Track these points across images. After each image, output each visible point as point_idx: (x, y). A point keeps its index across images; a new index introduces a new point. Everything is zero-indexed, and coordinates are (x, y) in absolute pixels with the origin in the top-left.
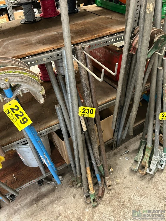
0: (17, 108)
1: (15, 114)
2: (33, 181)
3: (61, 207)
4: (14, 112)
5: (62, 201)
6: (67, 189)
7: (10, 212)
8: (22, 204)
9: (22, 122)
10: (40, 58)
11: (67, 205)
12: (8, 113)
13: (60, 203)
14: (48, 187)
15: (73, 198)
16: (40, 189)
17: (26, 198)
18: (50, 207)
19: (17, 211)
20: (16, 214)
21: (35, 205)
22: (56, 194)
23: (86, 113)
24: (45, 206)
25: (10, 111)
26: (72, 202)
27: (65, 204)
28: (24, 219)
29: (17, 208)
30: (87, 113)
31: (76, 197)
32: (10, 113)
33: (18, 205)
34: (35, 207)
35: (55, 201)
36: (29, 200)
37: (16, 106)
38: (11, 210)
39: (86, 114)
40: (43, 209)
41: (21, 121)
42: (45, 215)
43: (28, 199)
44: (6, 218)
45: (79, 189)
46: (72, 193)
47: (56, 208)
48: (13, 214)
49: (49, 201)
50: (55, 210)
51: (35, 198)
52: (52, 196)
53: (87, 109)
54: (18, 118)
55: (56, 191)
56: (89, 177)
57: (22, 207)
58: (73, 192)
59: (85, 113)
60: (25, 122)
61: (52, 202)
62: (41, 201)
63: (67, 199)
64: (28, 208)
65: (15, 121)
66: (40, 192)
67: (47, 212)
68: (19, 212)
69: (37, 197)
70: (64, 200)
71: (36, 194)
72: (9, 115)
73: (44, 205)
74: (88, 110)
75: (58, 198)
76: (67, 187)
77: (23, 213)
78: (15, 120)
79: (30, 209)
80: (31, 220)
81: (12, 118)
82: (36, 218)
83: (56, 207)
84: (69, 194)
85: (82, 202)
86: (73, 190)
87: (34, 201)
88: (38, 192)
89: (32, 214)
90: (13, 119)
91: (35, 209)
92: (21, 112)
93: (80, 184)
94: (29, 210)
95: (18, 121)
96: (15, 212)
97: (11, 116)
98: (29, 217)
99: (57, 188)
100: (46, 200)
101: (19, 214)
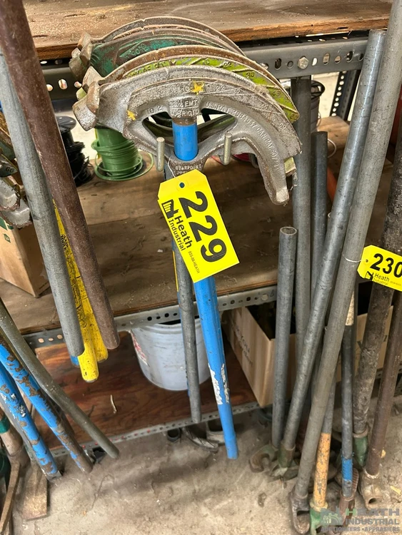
0: (199, 202)
1: (191, 220)
2: (159, 426)
3: (219, 518)
4: (188, 215)
5: (225, 503)
6: (244, 472)
7: (84, 490)
8: (117, 477)
9: (208, 253)
10: (291, 53)
11: (236, 520)
12: (170, 214)
13: (217, 507)
14: (192, 451)
15: (256, 504)
16: (170, 450)
17: (131, 466)
18: (189, 510)
19: (102, 493)
20: (99, 501)
21: (151, 492)
22: (211, 479)
23: (381, 270)
24: (178, 502)
25: (178, 206)
26: (252, 515)
27: (233, 514)
28: (116, 521)
29: (104, 484)
30: (384, 270)
31: (266, 503)
32: (176, 215)
33: (109, 477)
34: (149, 499)
35: (207, 496)
36: (137, 473)
37: (200, 195)
38: (88, 486)
39: (381, 273)
40: (171, 508)
41: (203, 250)
42: (173, 529)
43: (135, 471)
44: (71, 503)
45: (278, 483)
46: (254, 489)
47: (208, 519)
48: (92, 499)
49: (190, 492)
50: (202, 523)
51: (153, 473)
52: (199, 481)
53: (387, 260)
54: (198, 239)
55: (212, 468)
56: (323, 461)
57: (118, 487)
58: (259, 485)
59: (378, 269)
60: (216, 257)
61: (197, 497)
62: (168, 485)
63: (240, 500)
64: (132, 494)
65: (185, 246)
66: (169, 460)
67: (180, 522)
68: (107, 497)
69: (160, 471)
70: (230, 501)
71: (158, 462)
72: (171, 219)
73: (174, 499)
74: (390, 262)
75: (214, 489)
76: (243, 468)
77: (116, 503)
78: (187, 241)
79: (137, 498)
80: (133, 529)
81: (179, 232)
82: (148, 529)
83: (207, 515)
84: (248, 490)
85: (282, 525)
86: (260, 482)
87: (151, 481)
88: (164, 459)
89: (140, 515)
90: (180, 236)
91: (148, 503)
92: (209, 219)
93: (285, 469)
94: (133, 501)
95: (197, 246)
96: (97, 495)
97: (177, 226)
98: (131, 521)
99: (216, 462)
100: (181, 488)
101: (107, 503)
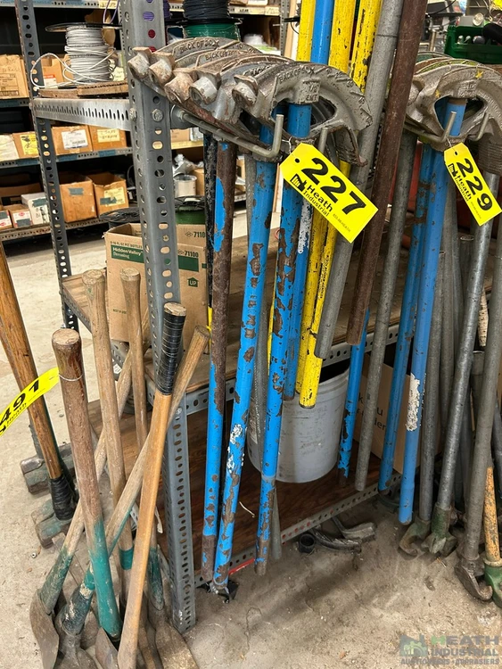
0: (468, 166)
3: (397, 614)
5: (395, 598)
6: (398, 563)
7: (228, 632)
8: (262, 607)
11: (414, 610)
13: (388, 604)
14: (334, 558)
15: (425, 587)
16: (309, 563)
17: (273, 591)
18: (360, 615)
19: (254, 629)
20: (254, 639)
21: (309, 611)
22: (367, 581)
24: (344, 612)
26: (428, 601)
27: (408, 606)
28: (285, 654)
29: (250, 619)
31: (435, 585)
33: (253, 611)
34: (310, 619)
35: (372, 597)
36: (284, 597)
38: (232, 626)
40: (340, 621)
42: (354, 641)
43: (280, 595)
44: (221, 651)
45: (437, 563)
46: (416, 575)
47: (384, 618)
48: (245, 640)
49: (351, 598)
50: (381, 625)
51: (302, 591)
52: (355, 585)
55: (363, 568)
57: (269, 618)
58: (419, 570)
60: (488, 207)
61: (362, 601)
62: (324, 598)
63: (408, 591)
64: (289, 619)
66: (312, 573)
67: (357, 632)
68: (261, 632)
69: (309, 587)
70: (399, 594)
71: (302, 578)
72: (455, 177)
73: (338, 609)
75: (376, 588)
76: (395, 559)
77: (275, 635)
78: (468, 194)
79: (297, 622)
80: (309, 655)
82: (325, 650)
83: (382, 616)
84: (411, 578)
85: (462, 601)
86: (418, 567)
87: (304, 600)
88: (307, 574)
89: (309, 638)
91: (313, 623)
94: (294, 626)
96: (248, 633)
97: (460, 183)
98: (302, 648)
99: (365, 561)
100: (340, 597)
101: (265, 638)
